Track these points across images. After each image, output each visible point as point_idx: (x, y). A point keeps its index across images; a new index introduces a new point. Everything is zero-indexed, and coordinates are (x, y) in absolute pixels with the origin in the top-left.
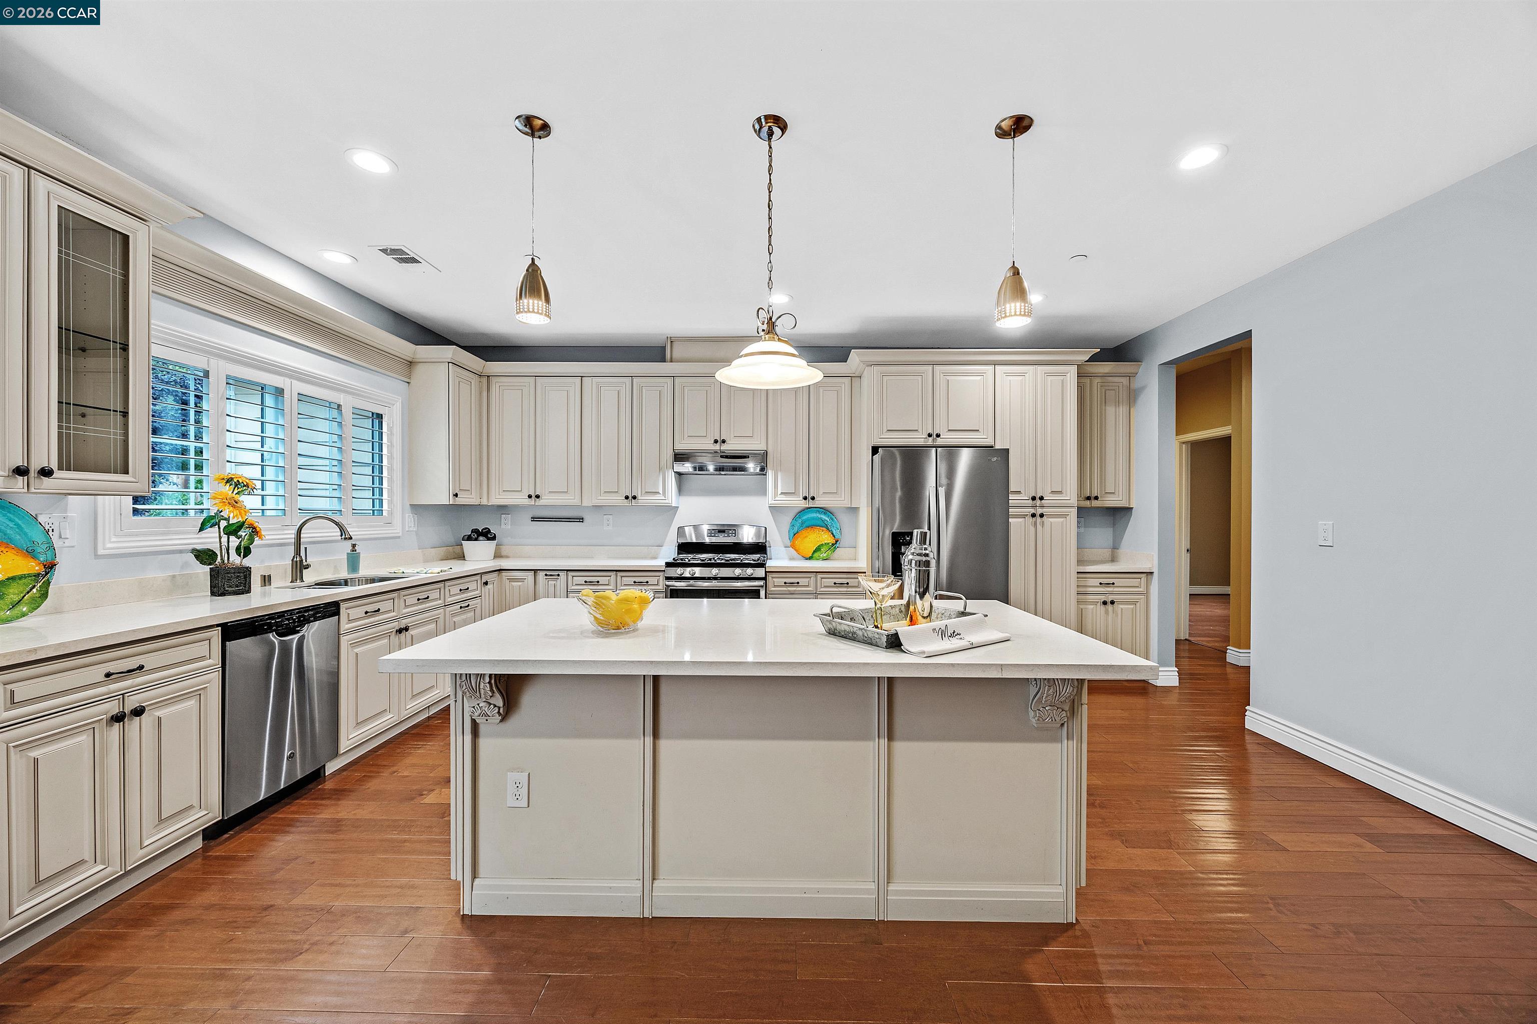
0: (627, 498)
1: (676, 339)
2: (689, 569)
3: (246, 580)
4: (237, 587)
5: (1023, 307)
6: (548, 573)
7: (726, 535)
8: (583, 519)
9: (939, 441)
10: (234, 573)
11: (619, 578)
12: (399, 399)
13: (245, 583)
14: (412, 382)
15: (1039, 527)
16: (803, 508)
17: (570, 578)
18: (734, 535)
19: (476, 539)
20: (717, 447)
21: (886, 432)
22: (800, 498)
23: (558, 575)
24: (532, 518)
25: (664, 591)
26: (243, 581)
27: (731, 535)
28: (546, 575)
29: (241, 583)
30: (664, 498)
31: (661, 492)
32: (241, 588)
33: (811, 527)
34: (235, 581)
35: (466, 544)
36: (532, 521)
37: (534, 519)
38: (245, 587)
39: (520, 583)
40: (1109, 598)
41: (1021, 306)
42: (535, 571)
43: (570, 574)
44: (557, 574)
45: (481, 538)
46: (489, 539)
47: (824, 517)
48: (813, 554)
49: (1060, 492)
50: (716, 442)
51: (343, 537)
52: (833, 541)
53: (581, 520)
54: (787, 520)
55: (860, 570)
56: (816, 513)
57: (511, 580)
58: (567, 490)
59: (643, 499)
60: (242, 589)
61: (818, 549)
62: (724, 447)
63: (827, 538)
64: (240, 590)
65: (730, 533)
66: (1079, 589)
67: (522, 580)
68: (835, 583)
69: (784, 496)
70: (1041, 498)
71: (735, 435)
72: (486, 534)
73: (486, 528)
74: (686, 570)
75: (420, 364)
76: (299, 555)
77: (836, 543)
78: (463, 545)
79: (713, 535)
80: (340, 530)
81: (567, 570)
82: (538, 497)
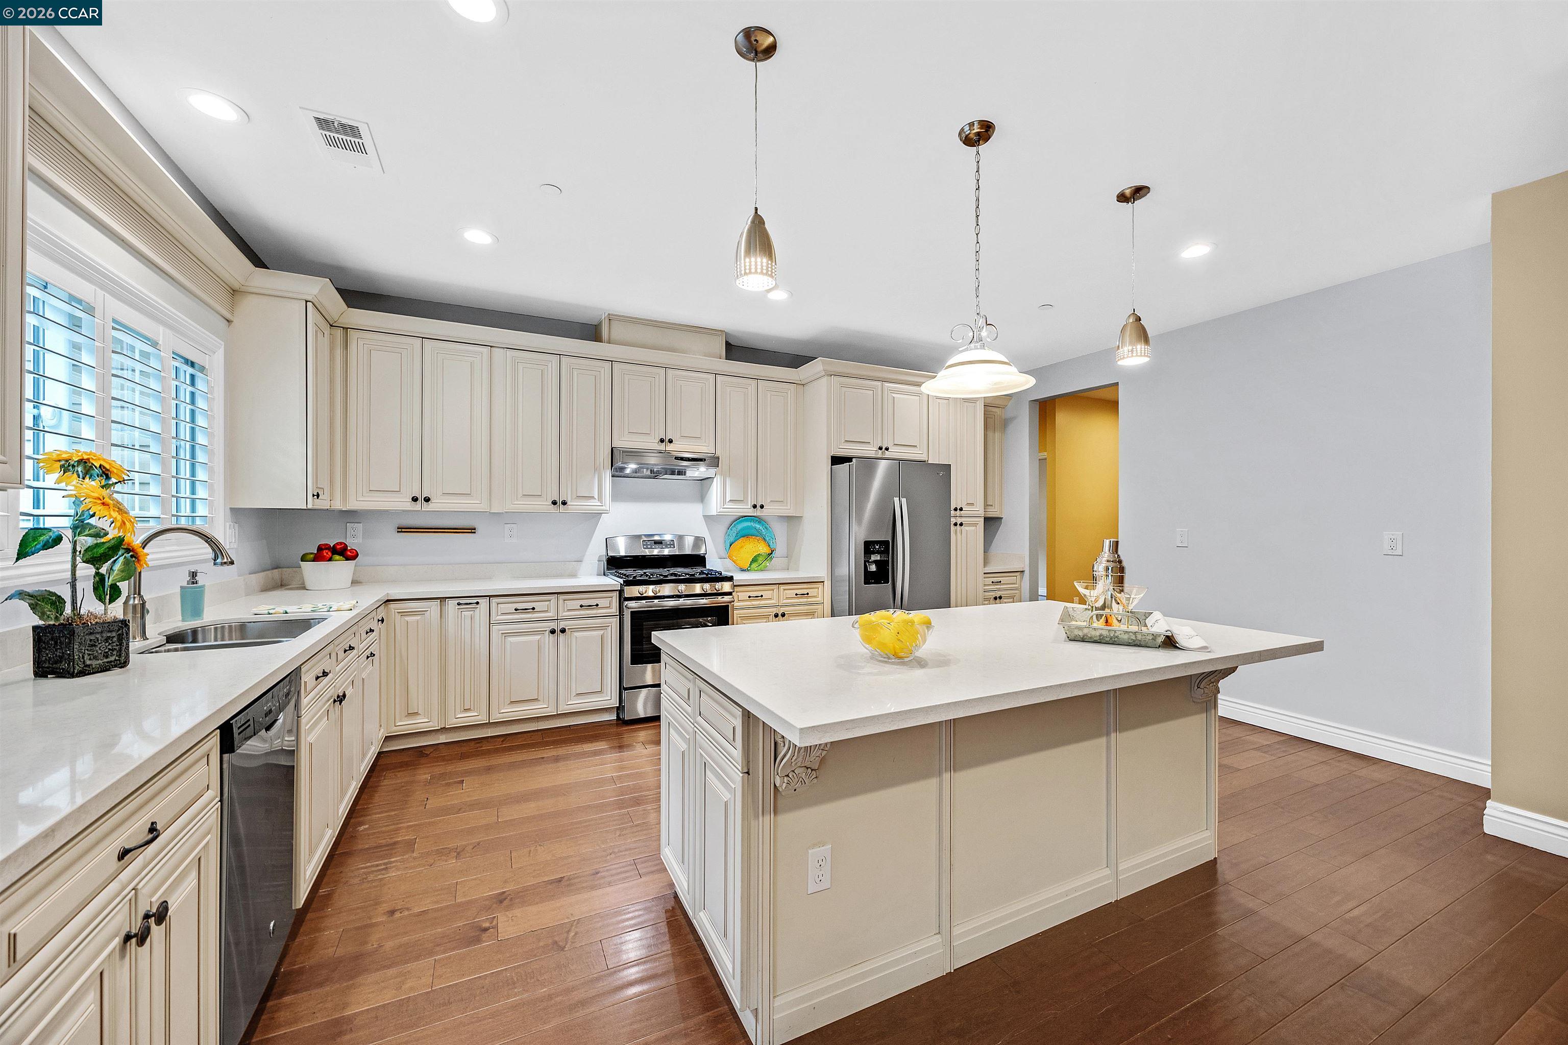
0: (554, 503)
1: (616, 317)
2: (651, 587)
3: (121, 645)
4: (107, 657)
5: (1143, 349)
6: (461, 602)
7: (664, 547)
8: (475, 529)
9: (888, 454)
10: (102, 632)
11: (561, 602)
12: (222, 345)
13: (120, 650)
14: (236, 320)
15: (959, 534)
16: (737, 516)
17: (494, 605)
18: (672, 546)
19: (330, 560)
20: (662, 447)
21: (844, 443)
22: (748, 506)
23: (477, 603)
24: (398, 528)
25: (618, 614)
26: (117, 645)
27: (669, 546)
28: (459, 604)
29: (113, 650)
30: (601, 504)
31: (596, 497)
32: (112, 659)
33: (746, 536)
34: (102, 647)
35: (307, 566)
36: (398, 532)
37: (402, 529)
38: (120, 656)
39: (418, 618)
40: (998, 594)
41: (1141, 348)
42: (443, 599)
43: (494, 600)
44: (475, 601)
45: (337, 557)
46: (348, 558)
47: (758, 526)
48: (750, 564)
49: (972, 504)
50: (662, 441)
51: (219, 561)
52: (769, 552)
53: (472, 530)
54: (721, 528)
55: (819, 579)
56: (751, 522)
57: (403, 614)
58: (471, 492)
59: (574, 505)
60: (115, 660)
61: (754, 560)
62: (670, 447)
63: (763, 549)
64: (111, 662)
65: (669, 545)
66: (985, 588)
67: (422, 613)
68: (796, 594)
69: (733, 504)
70: (961, 509)
71: (682, 435)
72: (343, 552)
73: (341, 543)
74: (649, 588)
75: (251, 295)
76: (139, 594)
77: (771, 553)
78: (302, 568)
79: (649, 546)
80: (213, 550)
81: (490, 596)
82: (427, 500)
